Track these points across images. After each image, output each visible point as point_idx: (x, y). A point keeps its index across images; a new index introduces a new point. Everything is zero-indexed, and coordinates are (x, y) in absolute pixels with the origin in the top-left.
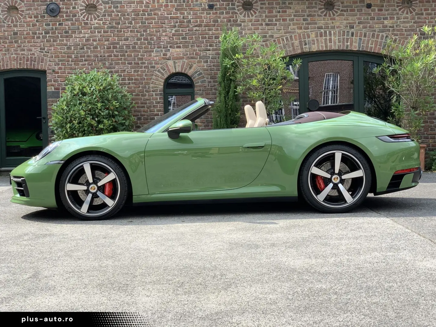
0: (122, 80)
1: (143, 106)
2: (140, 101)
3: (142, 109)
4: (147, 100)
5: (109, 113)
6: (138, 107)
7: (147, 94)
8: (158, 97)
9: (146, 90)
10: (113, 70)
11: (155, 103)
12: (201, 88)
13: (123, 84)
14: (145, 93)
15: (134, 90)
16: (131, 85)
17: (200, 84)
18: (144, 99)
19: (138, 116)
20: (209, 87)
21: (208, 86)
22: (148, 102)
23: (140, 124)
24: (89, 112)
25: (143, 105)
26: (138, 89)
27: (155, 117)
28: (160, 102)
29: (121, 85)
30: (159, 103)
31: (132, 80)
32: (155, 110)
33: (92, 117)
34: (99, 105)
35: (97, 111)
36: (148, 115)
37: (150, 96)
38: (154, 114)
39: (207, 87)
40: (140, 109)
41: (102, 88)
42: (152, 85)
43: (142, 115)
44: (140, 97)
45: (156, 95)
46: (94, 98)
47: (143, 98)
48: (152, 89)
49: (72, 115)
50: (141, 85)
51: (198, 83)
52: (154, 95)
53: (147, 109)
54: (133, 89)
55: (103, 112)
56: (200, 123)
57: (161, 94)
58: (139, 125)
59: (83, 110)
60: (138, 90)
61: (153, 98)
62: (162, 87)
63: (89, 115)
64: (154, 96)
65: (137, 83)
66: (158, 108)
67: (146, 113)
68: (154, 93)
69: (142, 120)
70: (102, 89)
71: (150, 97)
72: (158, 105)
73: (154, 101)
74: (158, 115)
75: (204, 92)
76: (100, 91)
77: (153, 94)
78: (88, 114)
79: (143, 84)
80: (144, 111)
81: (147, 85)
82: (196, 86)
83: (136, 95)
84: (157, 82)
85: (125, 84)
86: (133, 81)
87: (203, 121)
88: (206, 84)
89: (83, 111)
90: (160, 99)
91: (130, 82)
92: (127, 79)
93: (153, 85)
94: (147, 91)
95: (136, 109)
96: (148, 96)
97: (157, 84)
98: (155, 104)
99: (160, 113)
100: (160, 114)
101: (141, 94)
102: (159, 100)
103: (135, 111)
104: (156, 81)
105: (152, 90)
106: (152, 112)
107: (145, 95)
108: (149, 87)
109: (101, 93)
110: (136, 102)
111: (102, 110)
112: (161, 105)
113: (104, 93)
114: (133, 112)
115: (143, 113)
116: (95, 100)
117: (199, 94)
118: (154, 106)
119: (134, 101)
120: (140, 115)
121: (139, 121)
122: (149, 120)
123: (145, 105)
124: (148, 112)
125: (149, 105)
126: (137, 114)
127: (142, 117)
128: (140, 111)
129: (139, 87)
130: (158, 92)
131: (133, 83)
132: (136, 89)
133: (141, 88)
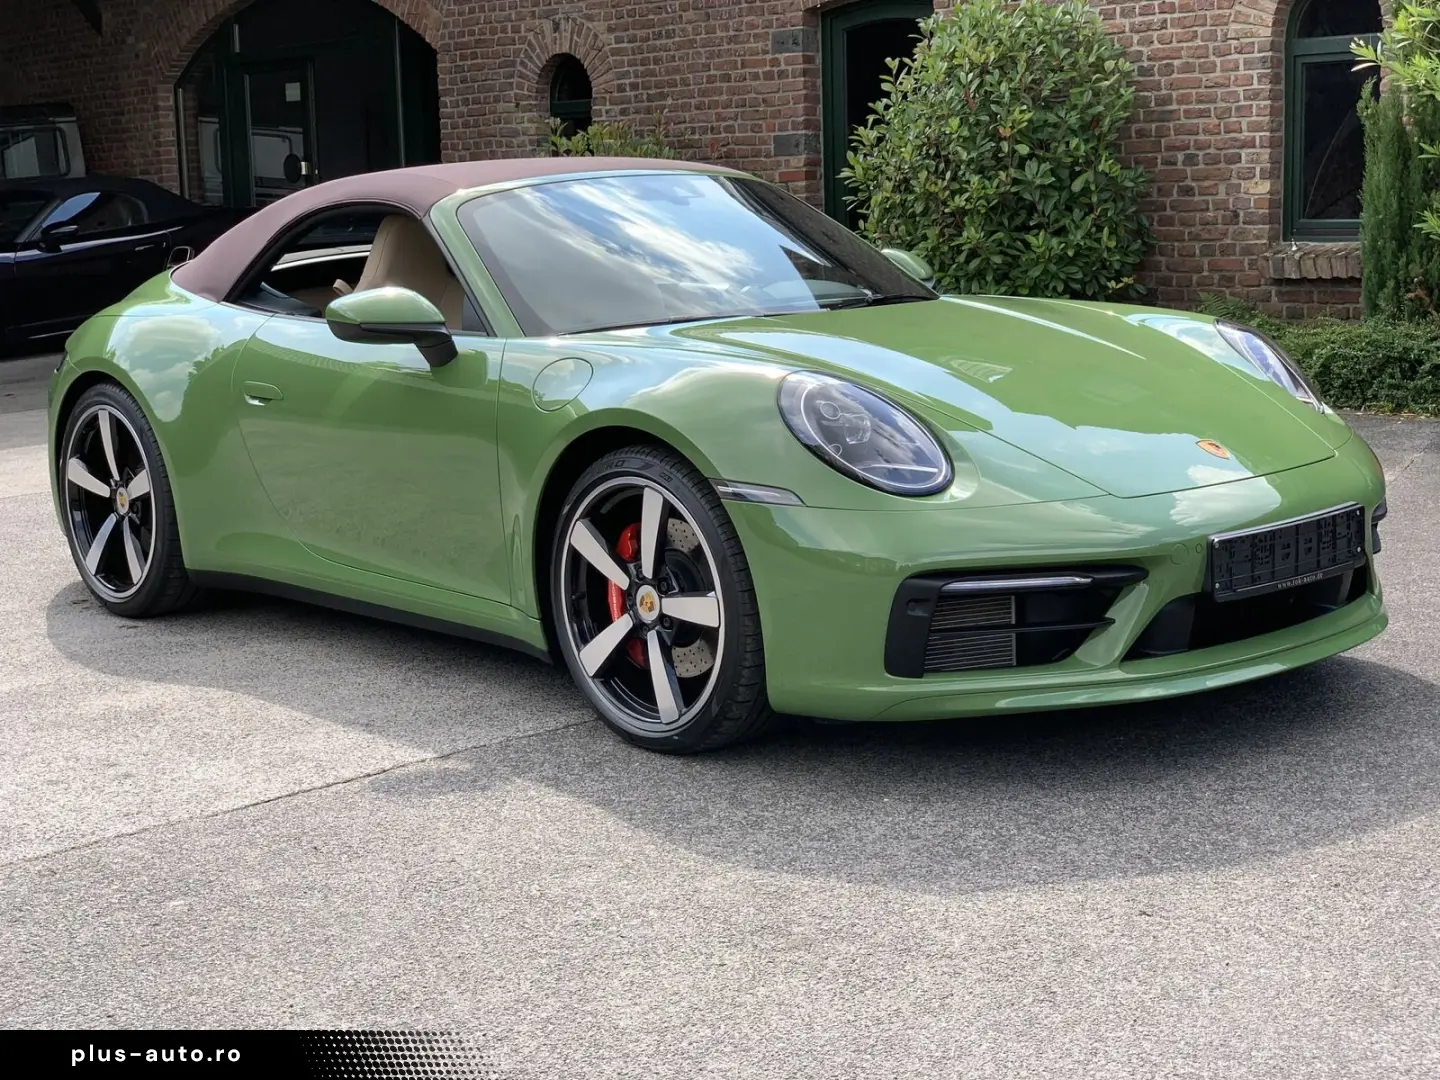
0: (1140, 14)
1: (1204, 110)
2: (1194, 91)
3: (1201, 121)
4: (1218, 85)
6: (1188, 114)
7: (1218, 62)
8: (1255, 73)
9: (1215, 49)
11: (1242, 97)
13: (1144, 27)
14: (1212, 58)
15: (1176, 50)
16: (1170, 30)
18: (1208, 84)
19: (1188, 148)
22: (1220, 91)
23: (1193, 180)
25: (1202, 106)
26: (1191, 44)
27: (1244, 153)
28: (1258, 94)
29: (1138, 32)
30: (1256, 95)
31: (1171, 13)
32: (1244, 127)
36: (1221, 145)
37: (1227, 70)
38: (1236, 140)
40: (1195, 121)
42: (1235, 26)
43: (1200, 146)
44: (1196, 75)
45: (1248, 64)
47: (1204, 77)
48: (1235, 42)
50: (1199, 30)
52: (1241, 67)
53: (1217, 122)
54: (1174, 44)
55: (979, 148)
57: (1264, 61)
58: (1189, 182)
60: (1191, 48)
61: (1237, 78)
62: (1269, 32)
64: (1242, 70)
65: (1187, 22)
66: (1253, 119)
67: (1212, 138)
68: (1241, 59)
69: (1201, 166)
70: (991, 61)
71: (1226, 74)
72: (1254, 103)
73: (1241, 91)
74: (1251, 144)
77: (1237, 61)
79: (1205, 24)
80: (1206, 131)
81: (1219, 29)
83: (1182, 70)
84: (1253, 12)
85: (1150, 27)
86: (1176, 15)
90: (1260, 80)
91: (1166, 21)
92: (1155, 12)
93: (1239, 27)
94: (1218, 52)
95: (1183, 121)
96: (1222, 71)
97: (1251, 20)
98: (1242, 103)
99: (1258, 136)
100: (1258, 142)
101: (1197, 62)
102: (1256, 85)
103: (1178, 131)
104: (1249, 11)
105: (1236, 48)
106: (1233, 135)
107: (1213, 68)
108: (1225, 38)
110: (1183, 95)
112: (1263, 103)
114: (1172, 132)
115: (1202, 137)
118: (1238, 109)
119: (1174, 94)
120: (1192, 143)
121: (1189, 170)
122: (1222, 165)
123: (1212, 106)
124: (1219, 133)
125: (1224, 105)
126: (1183, 141)
127: (1201, 153)
128: (1193, 131)
129: (1195, 36)
130: (1256, 55)
131: (1175, 24)
132: (1185, 45)
133: (1198, 42)
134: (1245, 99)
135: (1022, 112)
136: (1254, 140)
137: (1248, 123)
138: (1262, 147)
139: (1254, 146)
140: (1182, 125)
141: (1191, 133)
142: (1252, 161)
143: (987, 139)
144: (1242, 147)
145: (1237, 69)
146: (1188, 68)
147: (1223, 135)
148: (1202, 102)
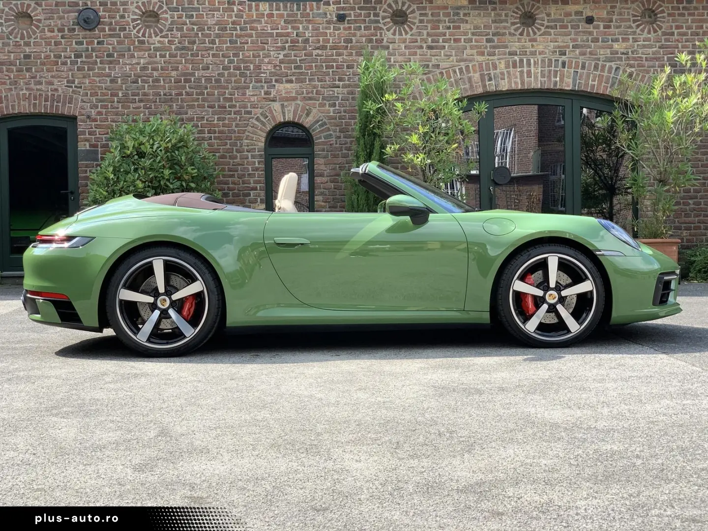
0: (198, 133)
1: (233, 175)
2: (227, 167)
3: (230, 179)
4: (239, 164)
5: (182, 185)
6: (224, 176)
7: (238, 155)
8: (256, 160)
9: (236, 150)
10: (184, 116)
11: (250, 170)
12: (325, 147)
13: (200, 139)
14: (235, 153)
15: (217, 149)
16: (213, 141)
17: (323, 140)
18: (234, 164)
19: (224, 190)
20: (337, 145)
21: (336, 144)
22: (239, 167)
24: (150, 184)
25: (231, 173)
26: (224, 147)
27: (252, 193)
29: (196, 141)
30: (257, 169)
31: (215, 133)
32: (252, 182)
33: (154, 191)
34: (167, 172)
35: (162, 183)
36: (241, 189)
37: (243, 159)
38: (249, 187)
39: (335, 145)
40: (228, 179)
41: (169, 145)
42: (246, 141)
43: (230, 189)
44: (228, 160)
45: (253, 157)
46: (157, 161)
47: (231, 161)
48: (246, 147)
49: (122, 188)
50: (228, 141)
51: (320, 138)
52: (250, 157)
53: (238, 179)
54: (216, 147)
55: (172, 184)
56: (323, 202)
57: (261, 156)
59: (141, 180)
60: (225, 149)
61: (248, 162)
62: (263, 144)
63: (149, 189)
64: (250, 159)
65: (222, 138)
66: (256, 179)
67: (236, 186)
68: (249, 154)
70: (170, 147)
71: (243, 160)
72: (256, 173)
73: (250, 167)
74: (255, 189)
75: (329, 153)
76: (167, 150)
77: (247, 155)
78: (149, 186)
79: (231, 140)
80: (233, 183)
81: (238, 142)
82: (316, 143)
83: (220, 158)
84: (255, 136)
85: (203, 139)
86: (217, 135)
87: (328, 199)
88: (333, 141)
89: (140, 182)
90: (259, 163)
91: (211, 137)
92: (206, 132)
93: (248, 141)
94: (238, 151)
95: (222, 179)
96: (240, 159)
97: (254, 139)
98: (251, 172)
99: (259, 186)
100: (258, 188)
101: (228, 155)
102: (257, 165)
103: (220, 183)
104: (253, 135)
105: (247, 150)
106: (246, 185)
107: (236, 157)
108: (242, 145)
109: (168, 154)
110: (221, 168)
111: (171, 181)
112: (260, 173)
113: (173, 154)
114: (216, 183)
115: (231, 186)
116: (160, 165)
117: (320, 156)
118: (249, 175)
120: (226, 189)
122: (242, 197)
123: (236, 173)
124: (239, 184)
125: (242, 173)
126: (221, 187)
127: (231, 192)
128: (226, 183)
129: (226, 144)
130: (257, 153)
131: (215, 138)
132: (221, 147)
133: (228, 146)
134: (252, 171)
135: (192, 169)
136: (257, 187)
137: (254, 180)
138: (260, 190)
139: (257, 190)
140: (222, 181)
142: (256, 196)
143: (176, 180)
144: (251, 190)
145: (248, 158)
146: (223, 157)
147: (241, 185)
148: (231, 171)
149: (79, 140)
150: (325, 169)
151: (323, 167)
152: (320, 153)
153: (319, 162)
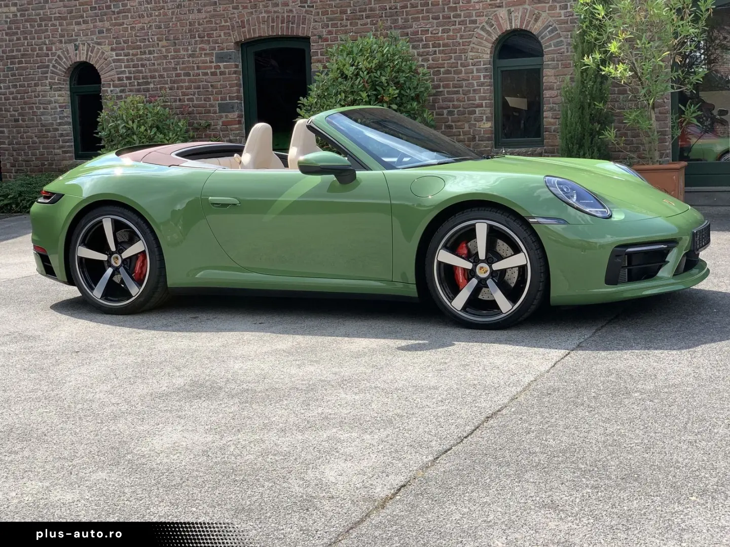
0: (422, 48)
1: (457, 91)
2: (451, 83)
3: (455, 96)
4: (464, 80)
6: (448, 92)
7: (463, 69)
8: (482, 74)
9: (461, 64)
11: (475, 85)
12: (555, 56)
13: (425, 54)
14: (460, 68)
15: (441, 64)
16: (438, 55)
17: (553, 48)
18: (459, 79)
19: (449, 108)
20: (569, 54)
21: (567, 52)
22: (464, 83)
23: (452, 122)
25: (456, 89)
26: (449, 61)
27: (477, 110)
29: (421, 56)
30: (482, 84)
31: (439, 47)
32: (477, 98)
34: (365, 94)
36: (466, 106)
37: (468, 73)
38: (474, 104)
39: (566, 54)
40: (453, 96)
42: (471, 54)
43: (455, 107)
44: (452, 75)
45: (478, 71)
46: (357, 83)
47: (456, 76)
48: (471, 60)
50: (453, 55)
51: (550, 46)
52: (475, 72)
53: (463, 96)
54: (440, 61)
56: (552, 118)
57: (486, 69)
58: (450, 123)
60: (449, 63)
61: (473, 77)
62: (488, 56)
64: (475, 73)
65: (446, 52)
66: (482, 95)
67: (461, 104)
68: (475, 68)
69: (456, 116)
70: (373, 67)
71: (468, 75)
72: (482, 88)
73: (475, 82)
74: (481, 106)
75: (560, 63)
76: (369, 71)
77: (472, 69)
79: (456, 53)
80: (458, 100)
81: (463, 55)
82: (545, 52)
83: (445, 73)
84: (480, 47)
85: (428, 53)
86: (441, 48)
87: (558, 114)
88: (564, 48)
90: (485, 77)
91: (436, 51)
92: (431, 46)
93: (473, 54)
94: (463, 65)
95: (446, 96)
96: (465, 73)
97: (479, 51)
98: (476, 88)
99: (484, 102)
100: (484, 105)
101: (453, 69)
102: (482, 80)
103: (444, 100)
104: (478, 47)
105: (472, 63)
106: (471, 102)
107: (460, 72)
108: (466, 59)
109: (371, 75)
110: (446, 84)
112: (486, 88)
114: (441, 101)
115: (456, 103)
116: (360, 86)
117: (550, 67)
118: (474, 90)
119: (441, 84)
120: (451, 106)
121: (450, 118)
122: (467, 115)
123: (461, 89)
124: (465, 101)
125: (467, 89)
126: (447, 105)
127: (456, 110)
128: (451, 100)
129: (451, 58)
130: (482, 66)
131: (441, 52)
132: (446, 62)
133: (453, 60)
134: (477, 86)
136: (482, 104)
137: (479, 96)
138: (486, 107)
139: (482, 107)
140: (446, 98)
141: (450, 101)
142: (482, 113)
144: (476, 107)
145: (473, 73)
146: (448, 72)
147: (467, 102)
148: (456, 87)
149: (312, 61)
150: (556, 81)
151: (552, 79)
152: (549, 63)
153: (549, 74)
